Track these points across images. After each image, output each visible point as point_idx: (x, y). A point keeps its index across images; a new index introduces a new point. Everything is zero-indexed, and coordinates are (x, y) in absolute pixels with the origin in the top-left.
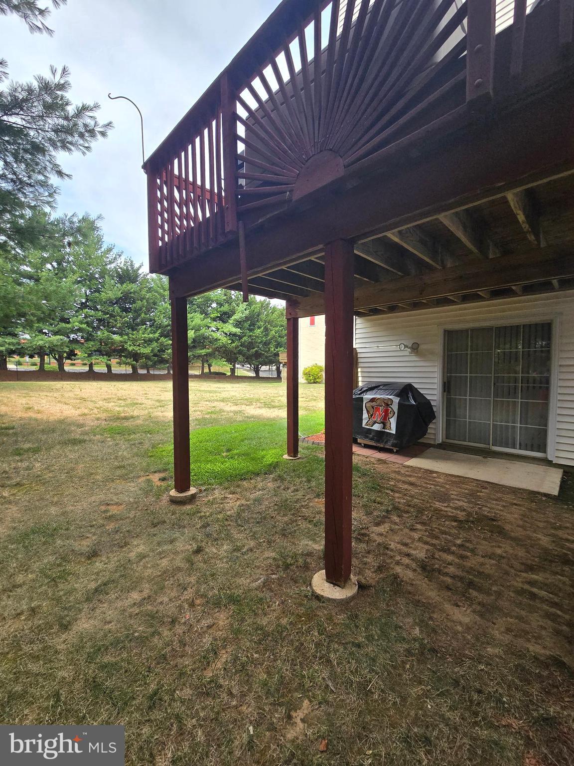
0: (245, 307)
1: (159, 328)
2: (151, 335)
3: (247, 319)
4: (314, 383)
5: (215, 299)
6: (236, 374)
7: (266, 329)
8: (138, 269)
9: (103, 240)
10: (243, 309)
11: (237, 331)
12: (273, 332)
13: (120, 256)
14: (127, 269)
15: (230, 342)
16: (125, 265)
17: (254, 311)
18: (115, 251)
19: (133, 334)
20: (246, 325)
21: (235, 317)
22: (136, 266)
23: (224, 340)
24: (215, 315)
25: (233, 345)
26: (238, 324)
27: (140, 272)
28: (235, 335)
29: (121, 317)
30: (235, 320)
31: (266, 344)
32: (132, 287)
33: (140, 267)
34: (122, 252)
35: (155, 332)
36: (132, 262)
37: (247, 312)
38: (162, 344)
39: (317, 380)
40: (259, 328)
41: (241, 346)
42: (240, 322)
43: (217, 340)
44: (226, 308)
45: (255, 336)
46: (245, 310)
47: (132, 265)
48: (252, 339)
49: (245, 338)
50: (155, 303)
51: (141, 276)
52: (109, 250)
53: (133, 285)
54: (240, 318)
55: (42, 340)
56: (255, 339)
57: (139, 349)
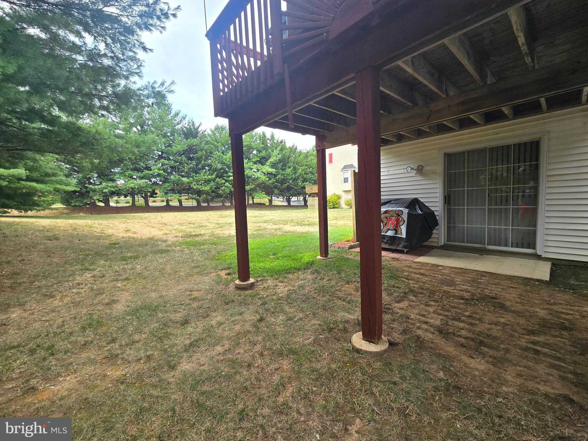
0: (278, 152)
1: (215, 171)
2: (210, 177)
3: (280, 161)
4: (333, 208)
5: (256, 147)
6: (273, 204)
7: (295, 169)
8: (198, 128)
9: (172, 107)
10: (277, 154)
11: (273, 170)
12: (300, 171)
13: (184, 118)
14: (190, 128)
15: (267, 179)
16: (188, 125)
17: (285, 155)
18: (181, 115)
19: (196, 177)
20: (280, 166)
21: (271, 160)
22: (197, 125)
23: (263, 178)
24: (256, 159)
25: (270, 181)
26: (273, 165)
27: (199, 130)
28: (271, 174)
29: (187, 164)
30: (271, 162)
31: (295, 180)
33: (200, 126)
34: (186, 116)
35: (212, 175)
36: (193, 122)
37: (280, 156)
38: (217, 183)
39: (336, 206)
40: (289, 167)
41: (276, 182)
42: (275, 164)
43: (257, 178)
44: (264, 154)
45: (287, 174)
46: (279, 154)
47: (193, 125)
48: (284, 177)
49: (279, 176)
50: (211, 153)
51: (201, 133)
52: (177, 114)
53: (195, 140)
54: (276, 160)
55: (133, 183)
56: (286, 176)
57: (202, 188)
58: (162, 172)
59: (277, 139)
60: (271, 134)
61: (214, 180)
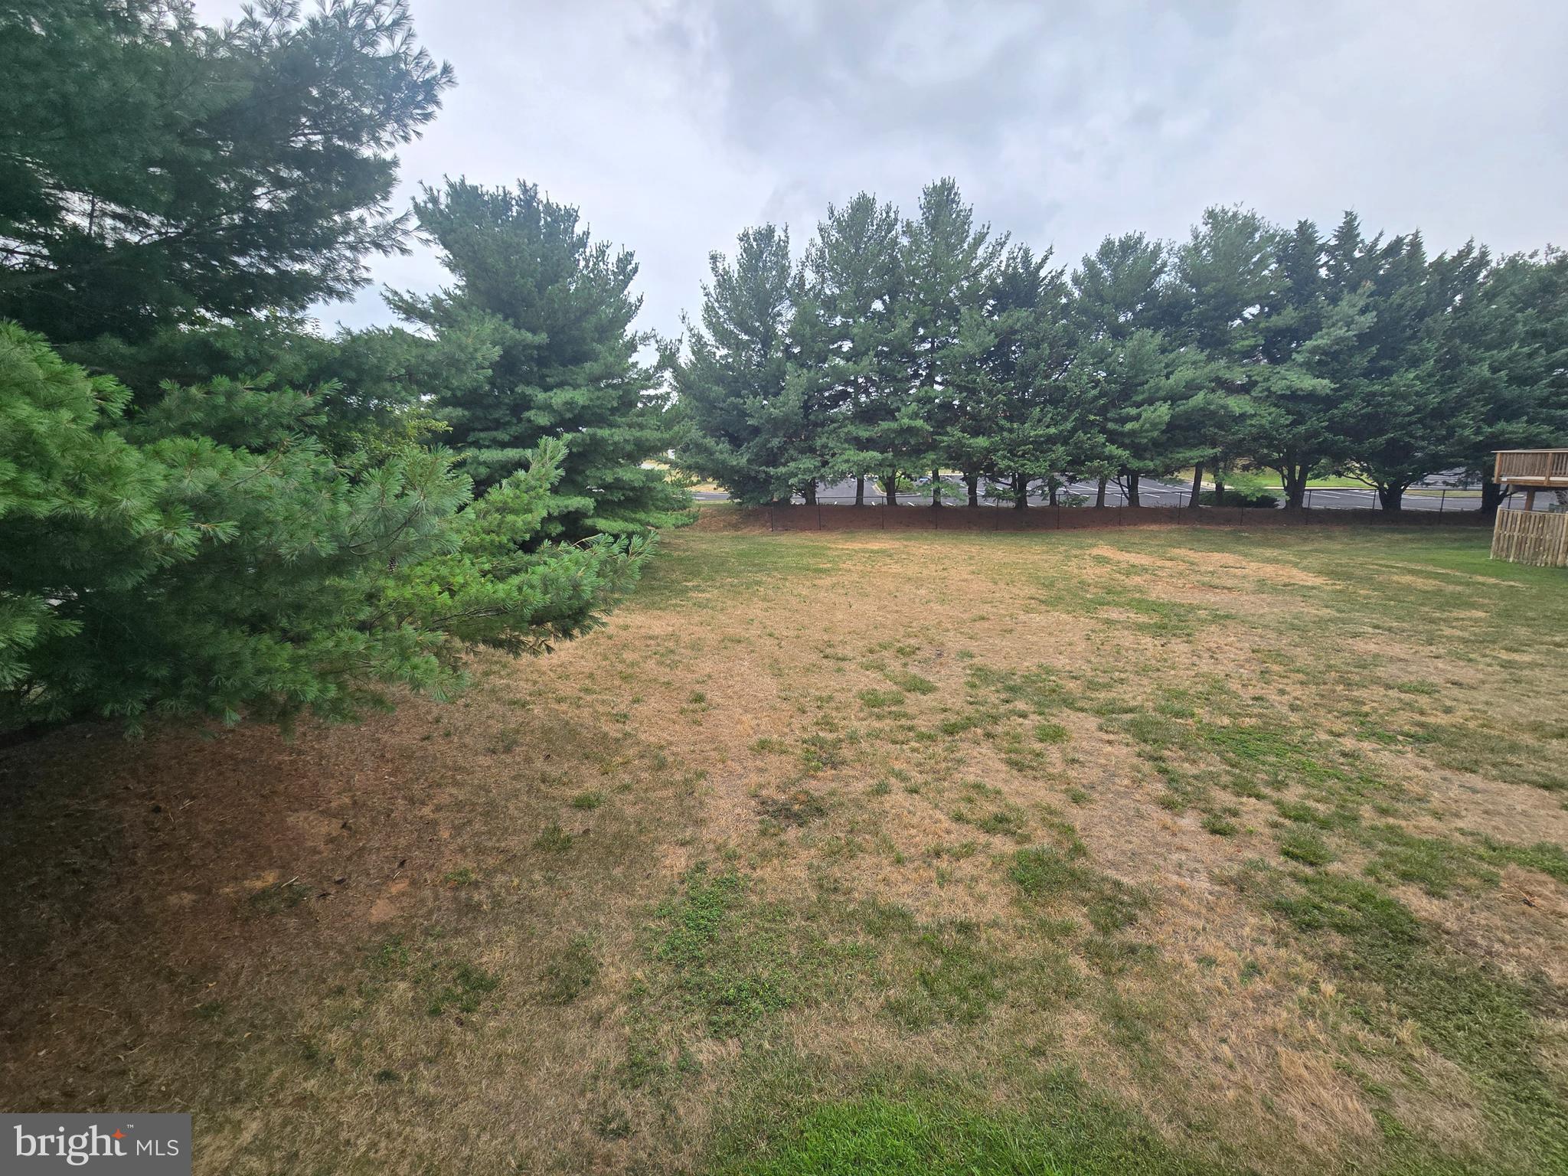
0: (1362, 303)
1: (1077, 406)
2: (1052, 430)
3: (1365, 339)
5: (1257, 294)
6: (1305, 505)
7: (1449, 362)
8: (1040, 266)
9: (970, 220)
10: (1354, 311)
11: (1323, 385)
12: (1483, 368)
13: (1002, 245)
14: (1015, 274)
15: (1288, 419)
16: (1008, 266)
17: (1400, 306)
18: (990, 239)
19: (1011, 431)
20: (1361, 361)
21: (1320, 342)
22: (1036, 260)
23: (1267, 416)
24: (1247, 343)
25: (1302, 429)
26: (1327, 363)
27: (1043, 273)
28: (1311, 397)
30: (1314, 351)
31: (1438, 415)
32: (1022, 315)
33: (1046, 258)
34: (1008, 235)
35: (1065, 418)
36: (1026, 252)
37: (1370, 319)
38: (1078, 446)
40: (1415, 362)
42: (1335, 356)
43: (1243, 416)
44: (1289, 316)
45: (1393, 394)
46: (1363, 311)
47: (1026, 260)
48: (1380, 405)
49: (1349, 405)
51: (1046, 281)
52: (980, 239)
53: (1023, 313)
54: (1339, 341)
56: (1390, 404)
57: (1023, 465)
58: (919, 423)
59: (1368, 241)
60: (1340, 221)
61: (1064, 439)
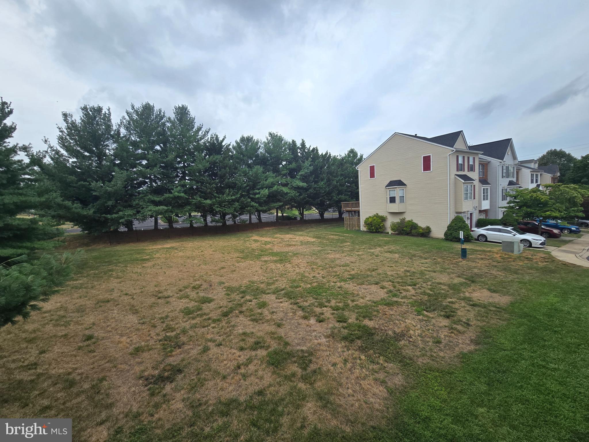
0: (309, 164)
1: (240, 189)
2: (233, 197)
3: (312, 173)
4: (376, 232)
5: (284, 158)
6: (304, 218)
7: (329, 180)
8: (222, 141)
9: (195, 121)
10: (308, 165)
11: (305, 185)
12: (335, 182)
13: (208, 132)
14: (214, 143)
15: (298, 194)
16: (211, 140)
17: (317, 166)
18: (204, 129)
19: (219, 197)
20: (312, 179)
21: (302, 173)
22: (221, 139)
23: (293, 193)
24: (285, 172)
25: (302, 197)
26: (304, 179)
27: (223, 144)
28: (302, 188)
29: (209, 184)
30: (301, 175)
31: (329, 193)
32: (217, 158)
33: (223, 139)
34: (209, 129)
35: (237, 193)
36: (217, 136)
37: (312, 168)
38: (243, 202)
39: (380, 230)
40: (322, 180)
41: (307, 197)
42: (306, 177)
43: (287, 193)
44: (293, 165)
45: (319, 188)
46: (310, 166)
47: (217, 139)
48: (317, 191)
49: (311, 190)
50: (236, 168)
51: (225, 147)
52: (199, 129)
53: (219, 157)
54: (306, 173)
55: (150, 210)
56: (319, 190)
57: (225, 210)
58: (182, 194)
59: (308, 147)
60: (301, 142)
61: (237, 200)
